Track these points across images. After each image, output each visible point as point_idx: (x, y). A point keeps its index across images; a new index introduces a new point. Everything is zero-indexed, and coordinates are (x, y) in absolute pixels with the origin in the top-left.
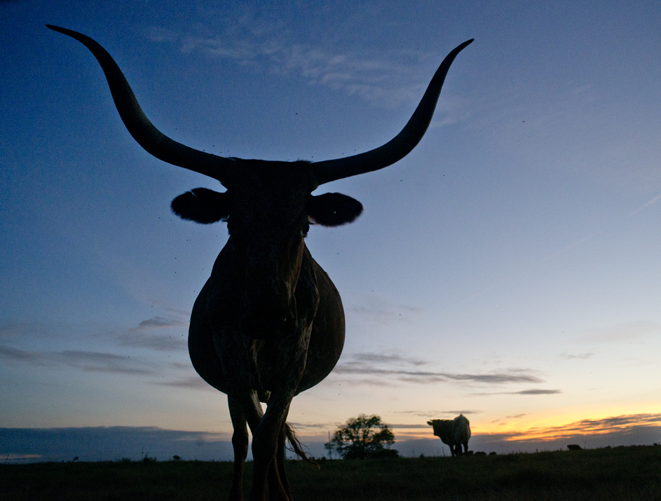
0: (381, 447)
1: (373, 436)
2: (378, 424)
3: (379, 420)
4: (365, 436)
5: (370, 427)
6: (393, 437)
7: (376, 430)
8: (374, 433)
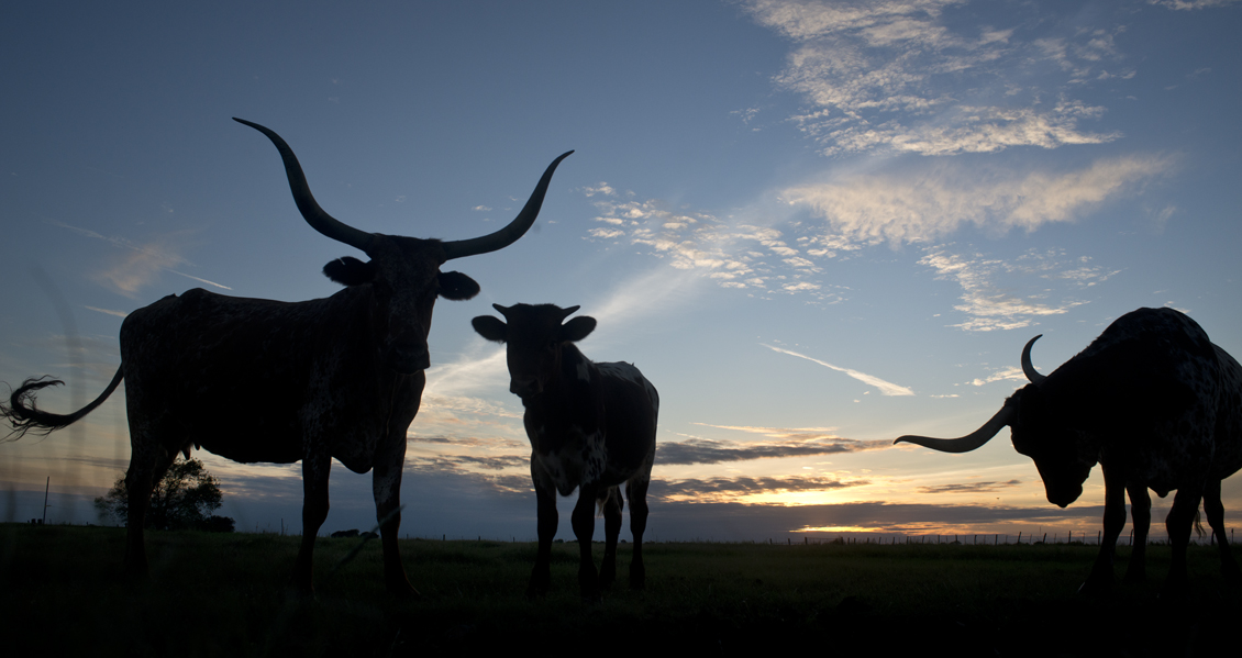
0: (195, 511)
1: (186, 491)
2: (196, 474)
3: (200, 467)
4: (170, 491)
5: (181, 477)
6: (219, 496)
7: (192, 482)
8: (187, 487)
